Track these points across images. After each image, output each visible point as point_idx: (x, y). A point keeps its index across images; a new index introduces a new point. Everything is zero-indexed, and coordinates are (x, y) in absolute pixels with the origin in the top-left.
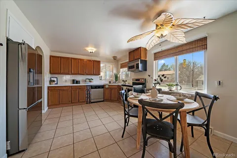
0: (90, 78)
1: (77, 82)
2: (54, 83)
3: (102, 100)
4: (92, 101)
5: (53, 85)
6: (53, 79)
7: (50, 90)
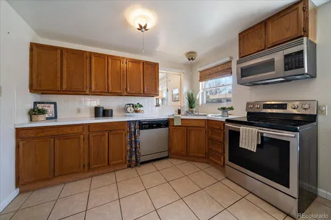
0: (135, 103)
1: (107, 113)
2: (42, 117)
3: (166, 154)
4: (142, 159)
5: (41, 122)
6: (40, 106)
7: (23, 139)
